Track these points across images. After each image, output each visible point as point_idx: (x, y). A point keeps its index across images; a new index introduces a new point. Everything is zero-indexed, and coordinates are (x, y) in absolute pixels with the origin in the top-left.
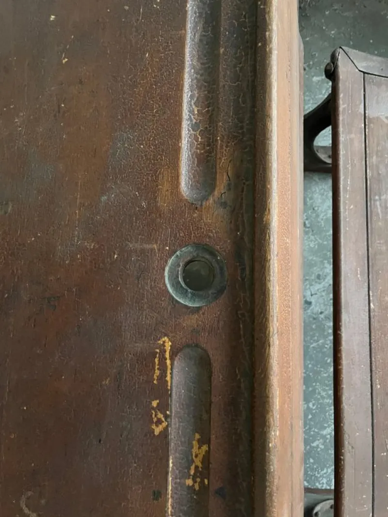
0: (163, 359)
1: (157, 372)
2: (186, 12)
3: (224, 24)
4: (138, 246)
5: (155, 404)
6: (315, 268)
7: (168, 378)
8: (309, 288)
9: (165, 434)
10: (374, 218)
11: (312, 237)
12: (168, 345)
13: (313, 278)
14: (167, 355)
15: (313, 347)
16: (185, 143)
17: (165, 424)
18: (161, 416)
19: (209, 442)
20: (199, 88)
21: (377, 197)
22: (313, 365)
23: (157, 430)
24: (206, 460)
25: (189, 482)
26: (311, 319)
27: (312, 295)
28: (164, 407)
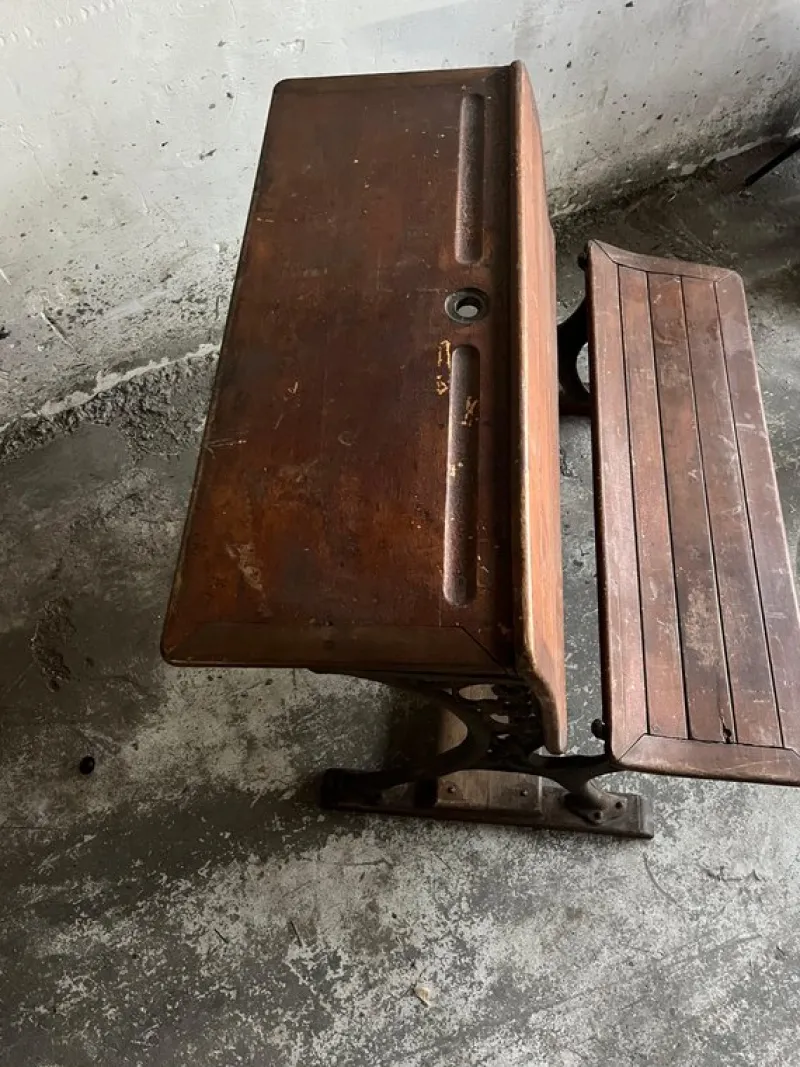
0: (444, 353)
1: (440, 360)
2: (458, 159)
3: (486, 165)
4: (425, 290)
5: (439, 377)
6: (586, 523)
7: (448, 363)
8: (579, 547)
9: (447, 394)
10: (634, 387)
11: (581, 488)
12: (448, 345)
13: (583, 534)
14: (448, 350)
15: (587, 617)
16: (458, 231)
17: (446, 388)
18: (444, 384)
19: (478, 397)
20: (468, 203)
21: (635, 370)
22: (586, 638)
23: (441, 392)
24: (476, 410)
25: (464, 423)
26: (583, 583)
27: (583, 555)
28: (446, 378)
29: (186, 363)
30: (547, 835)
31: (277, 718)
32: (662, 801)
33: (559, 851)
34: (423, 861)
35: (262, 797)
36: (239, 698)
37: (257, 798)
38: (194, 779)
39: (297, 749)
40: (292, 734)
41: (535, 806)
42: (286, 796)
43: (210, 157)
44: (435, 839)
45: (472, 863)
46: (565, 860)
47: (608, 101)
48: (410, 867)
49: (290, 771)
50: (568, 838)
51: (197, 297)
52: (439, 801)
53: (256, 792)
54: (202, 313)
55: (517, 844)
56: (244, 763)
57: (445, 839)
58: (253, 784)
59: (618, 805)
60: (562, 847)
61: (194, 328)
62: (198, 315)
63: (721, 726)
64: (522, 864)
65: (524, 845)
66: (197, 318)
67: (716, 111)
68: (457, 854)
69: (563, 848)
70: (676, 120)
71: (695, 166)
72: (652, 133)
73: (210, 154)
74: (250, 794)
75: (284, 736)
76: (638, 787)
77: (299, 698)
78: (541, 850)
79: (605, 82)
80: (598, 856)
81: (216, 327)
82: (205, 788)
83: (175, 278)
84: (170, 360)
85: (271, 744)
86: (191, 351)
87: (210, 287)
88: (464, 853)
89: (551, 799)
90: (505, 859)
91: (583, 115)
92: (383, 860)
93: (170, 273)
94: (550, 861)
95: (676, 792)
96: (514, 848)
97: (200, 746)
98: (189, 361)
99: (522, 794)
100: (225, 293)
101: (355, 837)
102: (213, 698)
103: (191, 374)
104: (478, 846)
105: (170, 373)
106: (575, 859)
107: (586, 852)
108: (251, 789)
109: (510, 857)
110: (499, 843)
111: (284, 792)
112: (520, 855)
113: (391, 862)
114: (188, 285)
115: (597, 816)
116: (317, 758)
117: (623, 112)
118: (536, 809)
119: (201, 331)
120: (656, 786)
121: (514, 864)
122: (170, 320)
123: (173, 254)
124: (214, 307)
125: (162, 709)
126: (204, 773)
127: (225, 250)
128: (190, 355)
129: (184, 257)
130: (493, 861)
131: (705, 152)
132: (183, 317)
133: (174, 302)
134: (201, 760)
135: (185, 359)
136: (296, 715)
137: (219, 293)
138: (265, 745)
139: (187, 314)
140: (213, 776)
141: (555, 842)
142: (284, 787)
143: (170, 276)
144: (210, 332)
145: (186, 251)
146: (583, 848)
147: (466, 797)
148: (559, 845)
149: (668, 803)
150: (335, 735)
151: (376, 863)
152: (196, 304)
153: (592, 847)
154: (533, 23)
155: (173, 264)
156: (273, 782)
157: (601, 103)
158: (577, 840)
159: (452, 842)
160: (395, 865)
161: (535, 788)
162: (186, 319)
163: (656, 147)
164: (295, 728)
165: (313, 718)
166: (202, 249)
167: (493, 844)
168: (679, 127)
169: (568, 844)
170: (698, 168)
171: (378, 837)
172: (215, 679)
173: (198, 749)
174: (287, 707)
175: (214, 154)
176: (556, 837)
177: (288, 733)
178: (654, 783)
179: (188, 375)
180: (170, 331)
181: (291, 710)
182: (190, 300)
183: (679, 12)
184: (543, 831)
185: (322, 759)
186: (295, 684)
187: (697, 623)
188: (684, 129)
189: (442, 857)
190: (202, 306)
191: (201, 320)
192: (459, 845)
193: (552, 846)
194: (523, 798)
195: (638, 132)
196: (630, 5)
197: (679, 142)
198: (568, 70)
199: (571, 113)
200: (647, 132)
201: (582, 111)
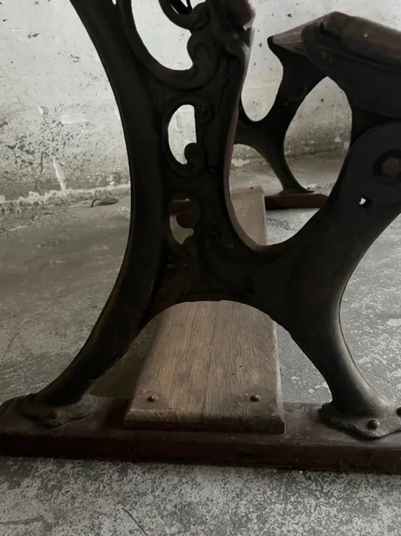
29: (19, 204)
30: (303, 479)
33: (322, 500)
34: (103, 519)
43: (34, 38)
44: (127, 488)
45: (181, 521)
46: (334, 511)
48: (80, 527)
50: (333, 481)
51: (27, 148)
52: (133, 409)
54: (31, 163)
55: (254, 491)
57: (142, 488)
60: (326, 494)
61: (24, 175)
62: (27, 164)
64: (262, 520)
65: (265, 493)
66: (27, 166)
68: (158, 508)
69: (328, 495)
72: (320, 110)
73: (35, 36)
78: (292, 499)
80: (388, 504)
81: (42, 179)
83: (10, 126)
84: (6, 200)
86: (23, 196)
87: (36, 142)
88: (169, 507)
90: (236, 514)
92: (40, 518)
93: (6, 120)
94: (309, 515)
96: (250, 497)
98: (21, 203)
99: (253, 399)
100: (47, 151)
101: (10, 488)
103: (20, 211)
104: (191, 495)
105: (6, 208)
106: (351, 510)
107: (367, 500)
109: (242, 510)
110: (226, 492)
112: (260, 507)
113: (51, 521)
114: (20, 135)
115: (372, 426)
119: (31, 180)
121: (249, 520)
122: (7, 163)
123: (10, 106)
124: (39, 161)
127: (47, 114)
128: (21, 198)
129: (17, 111)
130: (214, 517)
132: (16, 162)
133: (9, 146)
135: (18, 201)
137: (43, 149)
139: (19, 161)
141: (313, 487)
143: (6, 123)
144: (37, 183)
145: (18, 106)
146: (360, 494)
147: (171, 405)
148: (321, 492)
151: (26, 523)
152: (25, 154)
153: (374, 493)
155: (9, 114)
158: (349, 483)
159: (153, 491)
160: (57, 524)
162: (19, 165)
163: (325, 122)
166: (29, 109)
167: (216, 492)
168: (335, 112)
169: (337, 489)
171: (44, 486)
175: (38, 36)
176: (316, 481)
179: (18, 212)
180: (6, 172)
182: (21, 148)
184: (294, 473)
186: (9, 347)
188: (340, 113)
189: (135, 514)
190: (30, 157)
191: (29, 169)
192: (163, 496)
193: (311, 493)
195: (311, 107)
196: (289, 15)
197: (338, 123)
198: (261, 48)
199: (267, 80)
200: (317, 109)
201: (274, 80)
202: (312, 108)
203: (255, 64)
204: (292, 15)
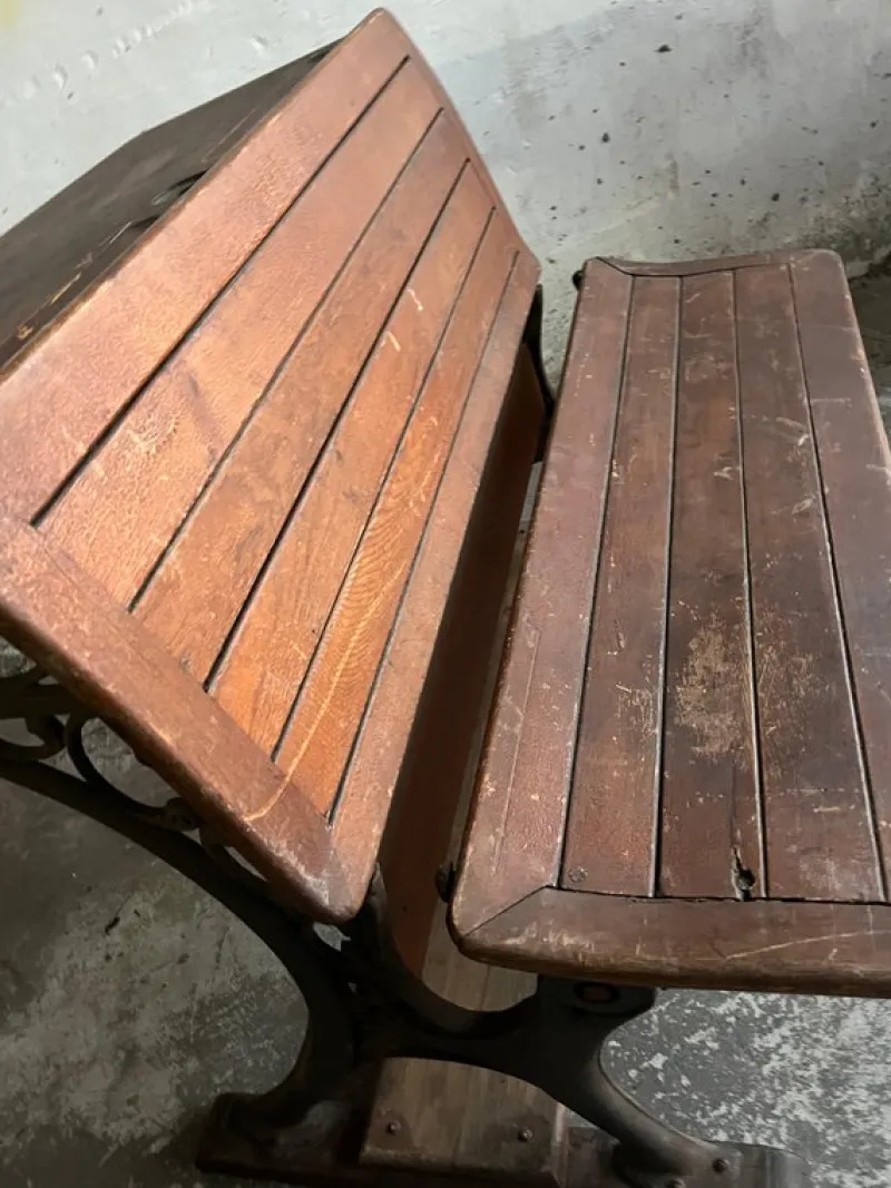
31: (179, 1015)
32: (836, 1167)
35: (120, 1148)
36: (137, 985)
37: (112, 1149)
38: (38, 1115)
39: (193, 1064)
40: (192, 1040)
41: (542, 1162)
42: (154, 1148)
47: (683, 182)
49: (174, 1101)
52: (368, 1149)
53: (114, 1138)
56: (113, 1088)
58: (113, 1125)
59: (718, 1166)
63: (734, 864)
67: (863, 182)
70: (804, 200)
71: (866, 263)
72: (772, 220)
74: (106, 1141)
75: (179, 1044)
76: (784, 1136)
77: (218, 980)
79: (670, 156)
82: (47, 1130)
85: (158, 1058)
89: (587, 1153)
91: (653, 204)
95: (867, 1147)
97: (62, 1062)
99: (521, 1138)
102: (103, 987)
108: (110, 1133)
111: (153, 1140)
116: (217, 1081)
117: (714, 195)
118: (545, 1169)
120: (824, 1134)
125: (33, 1006)
126: (53, 1106)
131: (872, 242)
134: (57, 1085)
136: (205, 1010)
138: (149, 1060)
140: (65, 1110)
142: (155, 1130)
147: (417, 1143)
149: (851, 1170)
150: (257, 1039)
154: (530, 87)
156: (142, 1122)
157: (674, 186)
161: (547, 1124)
164: (198, 1031)
165: (230, 1014)
168: (811, 211)
170: (871, 265)
172: (114, 958)
173: (57, 1067)
174: (197, 997)
177: (186, 1039)
178: (820, 1128)
181: (201, 1003)
183: (745, 53)
185: (226, 1082)
186: (218, 961)
187: (703, 682)
188: (823, 210)
194: (523, 1146)
195: (750, 221)
196: (664, 49)
197: (823, 231)
198: (607, 145)
199: (634, 203)
200: (765, 219)
201: (650, 198)
202: (751, 224)
203: (599, 182)
204: (670, 47)
